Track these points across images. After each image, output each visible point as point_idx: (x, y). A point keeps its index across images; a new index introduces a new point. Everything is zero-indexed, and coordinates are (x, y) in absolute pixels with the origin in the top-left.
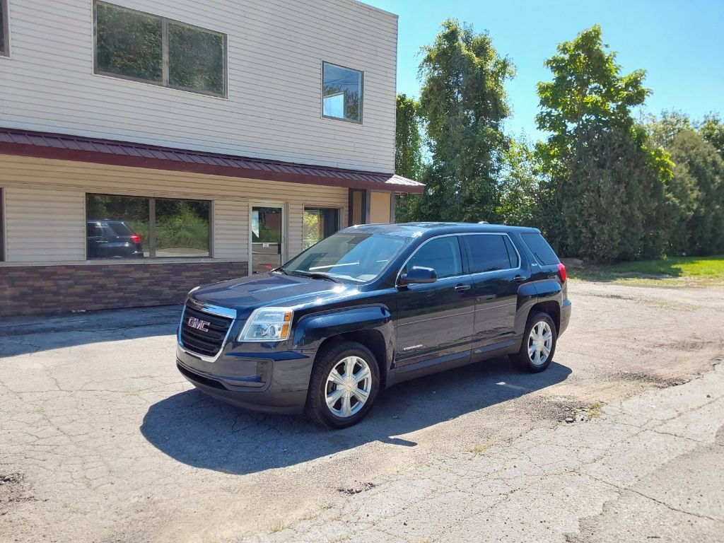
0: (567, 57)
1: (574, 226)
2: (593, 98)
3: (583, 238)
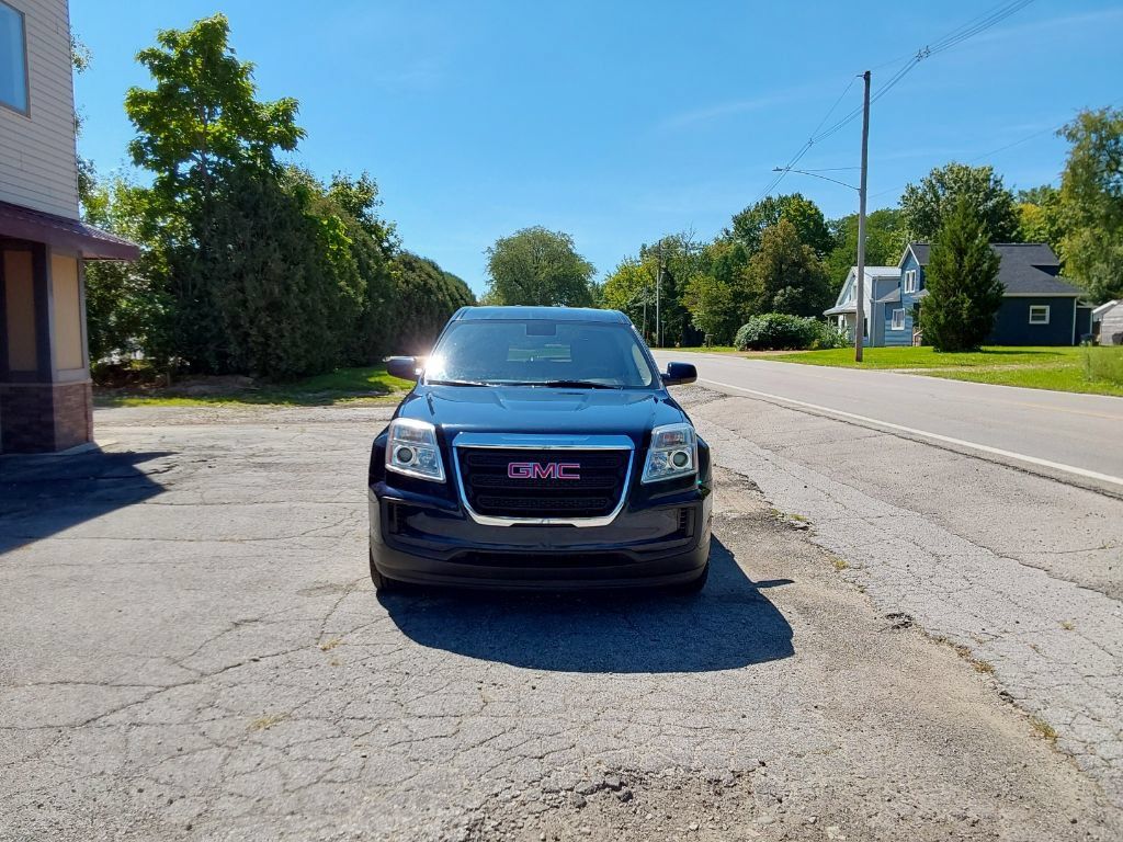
0: (174, 54)
1: (236, 326)
2: (216, 126)
3: (251, 344)
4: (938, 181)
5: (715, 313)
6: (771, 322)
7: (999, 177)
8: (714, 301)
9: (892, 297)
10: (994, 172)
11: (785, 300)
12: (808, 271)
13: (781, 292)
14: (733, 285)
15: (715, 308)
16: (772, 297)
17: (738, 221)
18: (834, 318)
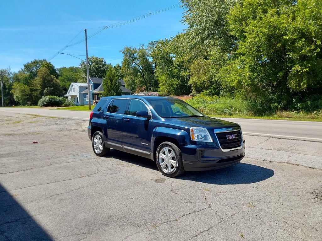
4: (90, 60)
5: (24, 95)
6: (50, 98)
7: (105, 61)
8: (23, 91)
9: (86, 91)
10: (104, 59)
11: (48, 92)
12: (54, 83)
13: (46, 89)
14: (30, 86)
15: (24, 93)
16: (43, 91)
17: (25, 66)
18: (67, 97)
